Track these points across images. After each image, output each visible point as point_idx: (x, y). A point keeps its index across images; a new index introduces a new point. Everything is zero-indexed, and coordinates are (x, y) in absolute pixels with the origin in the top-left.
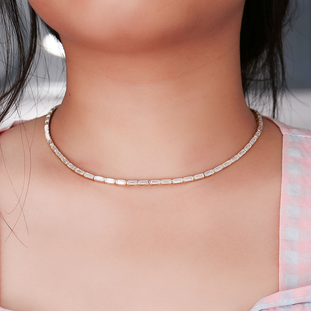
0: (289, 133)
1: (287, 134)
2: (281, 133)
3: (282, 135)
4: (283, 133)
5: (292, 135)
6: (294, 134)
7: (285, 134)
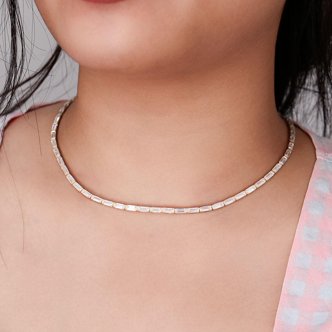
0: (324, 158)
1: (321, 159)
2: (316, 156)
3: (316, 159)
4: (318, 157)
5: (327, 160)
6: (329, 159)
7: (319, 158)
